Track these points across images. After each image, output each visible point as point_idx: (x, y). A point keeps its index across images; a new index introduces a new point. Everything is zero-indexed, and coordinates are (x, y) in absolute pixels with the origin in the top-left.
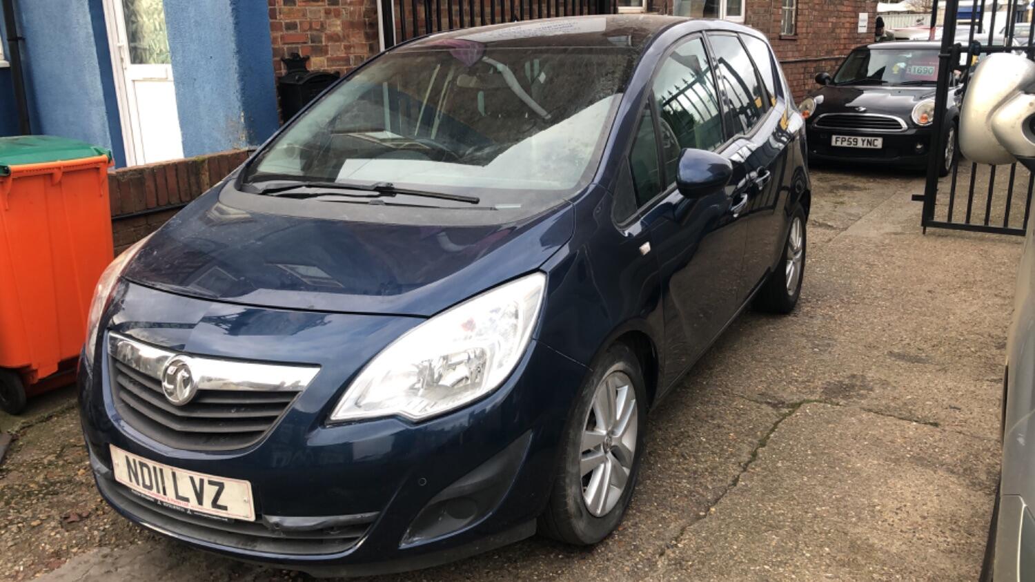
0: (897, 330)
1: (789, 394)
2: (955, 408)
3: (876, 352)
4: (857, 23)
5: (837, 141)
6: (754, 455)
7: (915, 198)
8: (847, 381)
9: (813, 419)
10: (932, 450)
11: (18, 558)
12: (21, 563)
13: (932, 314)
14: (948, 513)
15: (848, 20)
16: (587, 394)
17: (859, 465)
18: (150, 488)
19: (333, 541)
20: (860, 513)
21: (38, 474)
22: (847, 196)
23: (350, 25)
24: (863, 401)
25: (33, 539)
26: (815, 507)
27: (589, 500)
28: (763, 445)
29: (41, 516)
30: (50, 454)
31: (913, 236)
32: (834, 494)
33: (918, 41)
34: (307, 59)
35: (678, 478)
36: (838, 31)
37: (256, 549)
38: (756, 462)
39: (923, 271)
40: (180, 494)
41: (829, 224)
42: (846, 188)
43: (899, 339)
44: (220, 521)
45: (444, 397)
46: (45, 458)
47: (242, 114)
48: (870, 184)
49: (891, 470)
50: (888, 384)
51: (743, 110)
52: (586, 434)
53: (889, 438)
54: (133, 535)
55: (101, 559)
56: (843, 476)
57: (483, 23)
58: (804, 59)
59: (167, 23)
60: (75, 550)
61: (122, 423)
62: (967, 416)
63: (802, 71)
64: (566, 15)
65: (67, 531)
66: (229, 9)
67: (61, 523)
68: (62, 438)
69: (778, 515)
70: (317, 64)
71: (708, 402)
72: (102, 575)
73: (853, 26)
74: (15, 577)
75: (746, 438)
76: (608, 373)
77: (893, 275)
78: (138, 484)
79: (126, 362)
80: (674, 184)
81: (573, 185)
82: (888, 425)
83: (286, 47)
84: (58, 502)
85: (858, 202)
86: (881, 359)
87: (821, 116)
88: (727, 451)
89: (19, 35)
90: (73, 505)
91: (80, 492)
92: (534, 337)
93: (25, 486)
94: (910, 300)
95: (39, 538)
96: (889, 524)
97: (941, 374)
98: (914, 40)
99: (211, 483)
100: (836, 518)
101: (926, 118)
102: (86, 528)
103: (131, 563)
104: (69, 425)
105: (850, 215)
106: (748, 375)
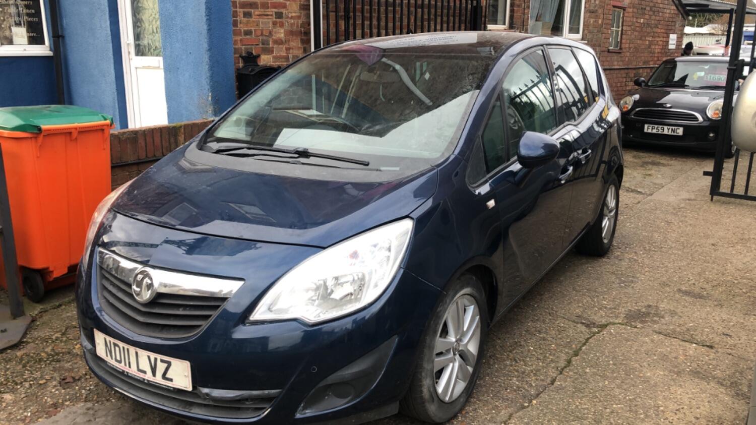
0: (685, 273)
1: (599, 317)
2: (727, 335)
3: (668, 289)
4: (668, 42)
5: (648, 128)
6: (569, 362)
7: (706, 173)
8: (644, 310)
9: (616, 337)
10: (707, 367)
11: (27, 406)
12: (29, 410)
13: (714, 262)
14: (716, 416)
15: (661, 39)
16: (441, 310)
17: (649, 374)
18: (120, 362)
19: (248, 409)
20: (647, 411)
21: (48, 346)
22: (654, 170)
23: (291, 33)
24: (655, 326)
25: (39, 394)
26: (612, 405)
27: (440, 389)
28: (576, 355)
29: (46, 377)
30: (57, 332)
31: (703, 203)
32: (628, 396)
33: (715, 56)
34: (259, 56)
35: (510, 377)
36: (653, 47)
37: (192, 411)
38: (570, 368)
39: (708, 229)
40: (140, 368)
41: (639, 190)
42: (653, 164)
43: (687, 279)
44: (167, 389)
45: (334, 307)
46: (54, 335)
47: (210, 94)
48: (672, 162)
49: (674, 380)
50: (676, 314)
51: (575, 103)
52: (439, 340)
53: (674, 355)
54: (110, 394)
55: (85, 411)
56: (636, 382)
57: (387, 34)
58: (626, 67)
59: (161, 28)
60: (67, 403)
61: (103, 313)
62: (736, 342)
63: (625, 75)
64: (448, 30)
65: (64, 389)
66: (204, 19)
67: (60, 383)
68: (67, 322)
69: (584, 409)
70: (265, 60)
71: (538, 320)
72: (85, 423)
73: (664, 44)
74: (23, 420)
75: (563, 349)
76: (458, 295)
77: (685, 231)
78: (112, 358)
79: (109, 270)
80: (516, 158)
81: (438, 155)
82: (674, 345)
83: (243, 47)
84: (60, 367)
85: (662, 175)
86: (672, 294)
87: (637, 109)
88: (548, 358)
89: (60, 34)
90: (71, 370)
91: (75, 361)
92: (402, 266)
93: (38, 354)
94: (697, 251)
95: (43, 393)
96: (669, 422)
97: (718, 308)
98: (713, 56)
99: (162, 361)
100: (628, 414)
101: (718, 114)
102: (77, 388)
103: (106, 415)
104: (71, 313)
105: (655, 184)
106: (569, 301)
